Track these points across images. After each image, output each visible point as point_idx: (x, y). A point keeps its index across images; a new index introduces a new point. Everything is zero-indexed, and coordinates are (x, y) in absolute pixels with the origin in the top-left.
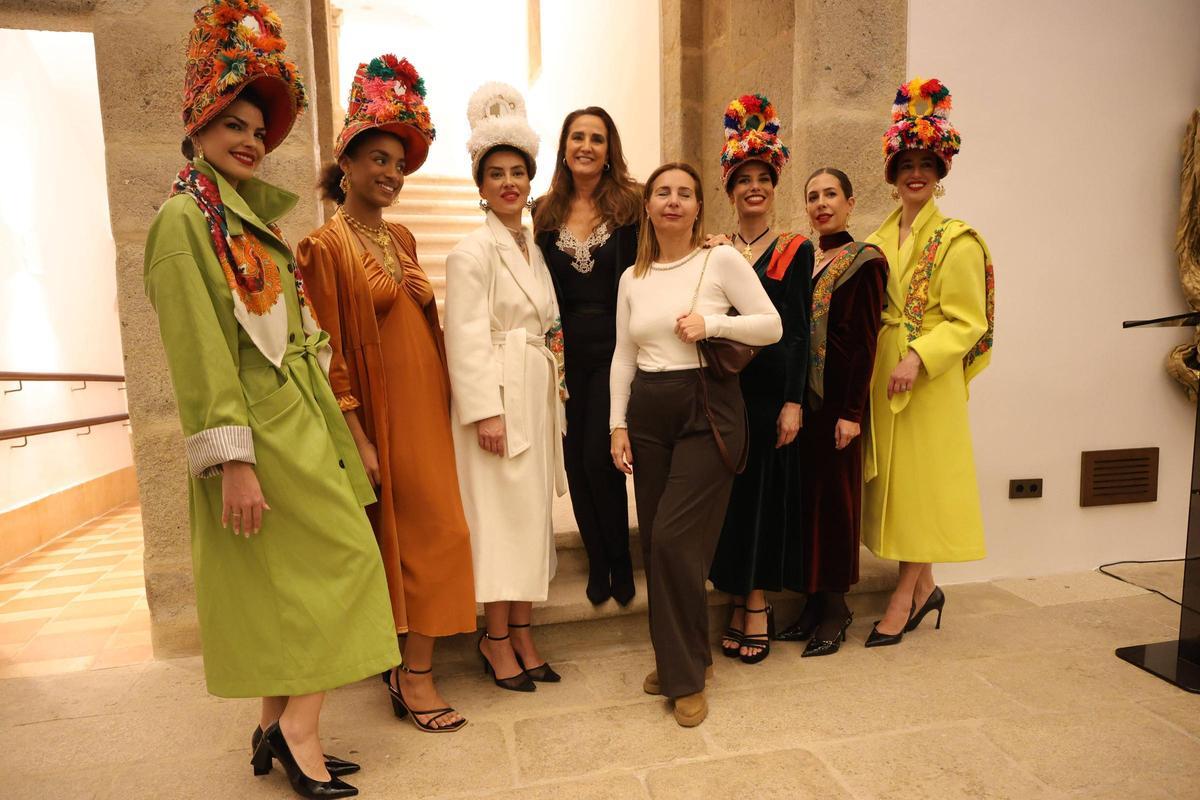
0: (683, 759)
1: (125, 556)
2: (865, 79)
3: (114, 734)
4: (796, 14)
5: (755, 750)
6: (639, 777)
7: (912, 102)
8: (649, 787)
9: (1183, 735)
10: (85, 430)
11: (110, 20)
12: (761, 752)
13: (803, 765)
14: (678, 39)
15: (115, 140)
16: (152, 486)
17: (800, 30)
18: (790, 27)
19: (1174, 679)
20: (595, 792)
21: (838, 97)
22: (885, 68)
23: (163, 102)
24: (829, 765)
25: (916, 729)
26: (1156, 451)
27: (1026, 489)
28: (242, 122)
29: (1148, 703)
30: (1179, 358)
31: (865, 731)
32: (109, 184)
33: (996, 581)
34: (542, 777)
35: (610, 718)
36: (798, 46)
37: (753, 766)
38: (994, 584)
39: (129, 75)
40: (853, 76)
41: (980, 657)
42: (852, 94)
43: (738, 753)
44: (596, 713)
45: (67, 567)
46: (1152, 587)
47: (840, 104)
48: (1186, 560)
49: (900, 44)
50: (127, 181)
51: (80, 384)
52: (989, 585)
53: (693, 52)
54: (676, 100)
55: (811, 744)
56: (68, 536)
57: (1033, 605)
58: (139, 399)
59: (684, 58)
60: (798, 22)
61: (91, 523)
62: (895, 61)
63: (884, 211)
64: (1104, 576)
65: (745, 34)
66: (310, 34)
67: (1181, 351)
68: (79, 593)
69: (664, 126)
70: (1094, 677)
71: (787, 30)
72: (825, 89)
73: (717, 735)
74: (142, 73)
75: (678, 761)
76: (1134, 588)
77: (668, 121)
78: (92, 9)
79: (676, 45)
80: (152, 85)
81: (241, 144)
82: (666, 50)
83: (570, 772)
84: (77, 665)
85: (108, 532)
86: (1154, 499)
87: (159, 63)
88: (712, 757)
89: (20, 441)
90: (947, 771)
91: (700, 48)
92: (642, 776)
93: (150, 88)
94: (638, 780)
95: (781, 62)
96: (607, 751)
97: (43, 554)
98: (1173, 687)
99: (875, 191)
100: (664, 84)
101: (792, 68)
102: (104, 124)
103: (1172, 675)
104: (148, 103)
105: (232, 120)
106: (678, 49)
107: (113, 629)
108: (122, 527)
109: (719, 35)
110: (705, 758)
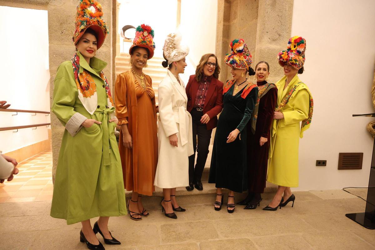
0: (211, 239)
1: (45, 167)
2: (278, 36)
3: (41, 221)
4: (259, 15)
5: (233, 238)
6: (197, 244)
7: (292, 44)
8: (200, 247)
9: (364, 242)
10: (35, 128)
11: (53, 7)
12: (235, 239)
13: (247, 243)
14: (222, 20)
15: (52, 43)
16: (56, 147)
17: (259, 20)
18: (257, 18)
19: (363, 224)
20: (184, 248)
21: (270, 41)
22: (285, 33)
23: (67, 33)
24: (255, 244)
25: (282, 235)
26: (362, 154)
27: (321, 163)
28: (88, 40)
29: (354, 231)
30: (371, 126)
31: (267, 234)
32: (49, 56)
33: (310, 191)
34: (168, 242)
35: (190, 226)
36: (258, 25)
37: (232, 243)
38: (310, 192)
39: (58, 24)
40: (275, 35)
41: (304, 214)
42: (274, 40)
43: (228, 239)
44: (186, 224)
45: (28, 170)
46: (359, 196)
47: (270, 43)
48: (368, 188)
49: (290, 26)
50: (55, 56)
51: (34, 114)
52: (308, 192)
53: (227, 24)
54: (221, 38)
55: (250, 237)
56: (27, 160)
57: (321, 199)
58: (54, 121)
59: (224, 25)
60: (259, 18)
61: (35, 156)
62: (288, 31)
63: (282, 76)
64: (344, 191)
65: (243, 20)
66: (112, 14)
67: (371, 124)
68: (31, 178)
69: (217, 46)
70: (338, 222)
71: (256, 19)
72: (266, 38)
73: (222, 233)
74: (61, 24)
75: (209, 240)
76: (353, 196)
77: (218, 44)
78: (48, 4)
79: (222, 21)
80: (64, 28)
81: (88, 47)
82: (218, 22)
83: (177, 241)
84: (30, 200)
85: (40, 159)
86: (361, 168)
87: (67, 21)
88: (220, 239)
89: (16, 130)
90: (291, 248)
91: (229, 23)
92: (198, 244)
93: (63, 28)
94: (197, 245)
95: (253, 29)
96: (188, 235)
97: (20, 165)
98: (362, 227)
99: (279, 70)
100: (218, 33)
101: (256, 31)
102: (49, 38)
103: (363, 223)
104: (62, 33)
105: (85, 40)
106: (222, 22)
107: (42, 189)
108: (44, 158)
109: (235, 19)
110: (218, 239)
